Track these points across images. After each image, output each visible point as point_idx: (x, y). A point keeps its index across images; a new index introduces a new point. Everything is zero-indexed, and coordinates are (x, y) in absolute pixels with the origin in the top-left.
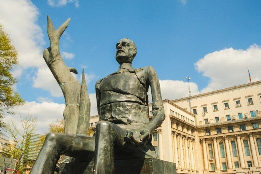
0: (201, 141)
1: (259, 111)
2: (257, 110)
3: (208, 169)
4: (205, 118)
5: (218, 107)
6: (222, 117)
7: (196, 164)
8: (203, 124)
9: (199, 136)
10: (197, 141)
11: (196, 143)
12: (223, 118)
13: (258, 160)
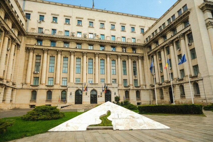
0: (28, 50)
1: (97, 34)
2: (95, 33)
3: (29, 83)
4: (40, 26)
5: (58, 20)
6: (60, 30)
7: (14, 75)
8: (36, 32)
9: (26, 44)
10: (23, 48)
11: (20, 51)
12: (62, 32)
13: (87, 78)
